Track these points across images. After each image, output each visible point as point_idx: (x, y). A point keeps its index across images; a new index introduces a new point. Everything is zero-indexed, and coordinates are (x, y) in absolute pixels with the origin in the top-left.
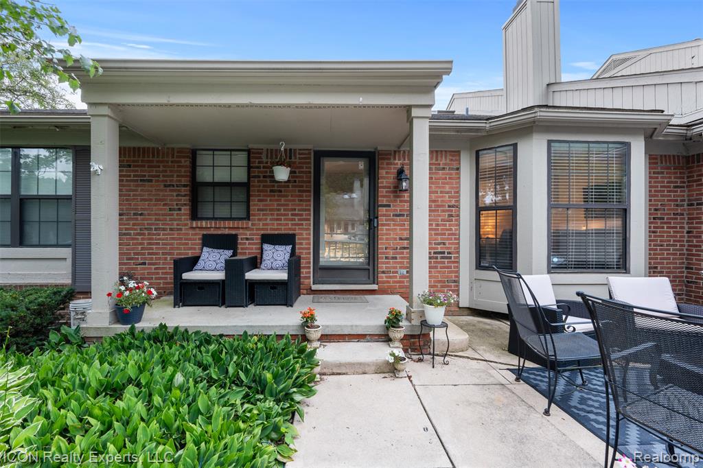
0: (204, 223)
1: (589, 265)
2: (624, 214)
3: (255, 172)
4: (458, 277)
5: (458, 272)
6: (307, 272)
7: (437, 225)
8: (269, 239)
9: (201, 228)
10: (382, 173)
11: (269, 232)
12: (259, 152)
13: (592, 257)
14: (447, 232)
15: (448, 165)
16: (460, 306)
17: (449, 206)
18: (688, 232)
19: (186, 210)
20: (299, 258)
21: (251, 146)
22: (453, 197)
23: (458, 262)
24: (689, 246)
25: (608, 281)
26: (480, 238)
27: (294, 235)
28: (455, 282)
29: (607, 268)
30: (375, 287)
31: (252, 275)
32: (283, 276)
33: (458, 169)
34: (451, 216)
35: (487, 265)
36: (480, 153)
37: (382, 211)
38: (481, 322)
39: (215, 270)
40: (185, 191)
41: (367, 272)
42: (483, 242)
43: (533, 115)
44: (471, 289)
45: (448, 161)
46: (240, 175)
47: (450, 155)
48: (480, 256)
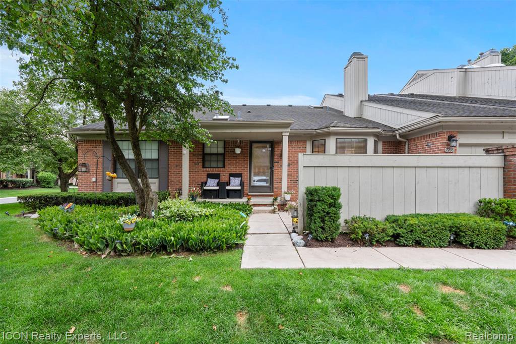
0: (208, 169)
3: (227, 149)
6: (247, 188)
8: (232, 175)
9: (207, 171)
10: (276, 149)
11: (232, 173)
12: (229, 142)
19: (201, 164)
20: (244, 182)
21: (226, 140)
27: (242, 174)
30: (273, 194)
31: (227, 188)
32: (239, 188)
33: (306, 148)
36: (314, 141)
37: (276, 164)
39: (214, 186)
40: (201, 157)
41: (269, 188)
45: (302, 145)
46: (221, 151)
47: (303, 142)
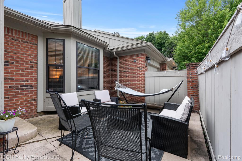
1: (89, 88)
2: (98, 71)
4: (37, 98)
5: (37, 95)
7: (23, 71)
13: (90, 86)
14: (29, 75)
15: (30, 41)
16: (38, 112)
17: (31, 62)
18: (111, 78)
22: (33, 58)
23: (37, 90)
24: (111, 81)
25: (94, 93)
26: (49, 79)
28: (35, 100)
29: (94, 88)
33: (36, 44)
34: (33, 67)
35: (52, 90)
36: (49, 40)
38: (49, 117)
42: (50, 80)
43: (71, 29)
44: (44, 102)
45: (30, 39)
47: (31, 36)
48: (49, 87)
